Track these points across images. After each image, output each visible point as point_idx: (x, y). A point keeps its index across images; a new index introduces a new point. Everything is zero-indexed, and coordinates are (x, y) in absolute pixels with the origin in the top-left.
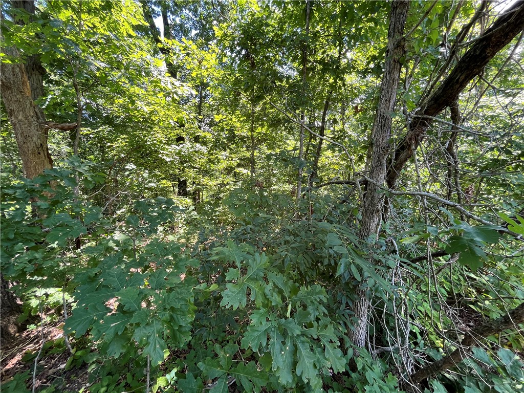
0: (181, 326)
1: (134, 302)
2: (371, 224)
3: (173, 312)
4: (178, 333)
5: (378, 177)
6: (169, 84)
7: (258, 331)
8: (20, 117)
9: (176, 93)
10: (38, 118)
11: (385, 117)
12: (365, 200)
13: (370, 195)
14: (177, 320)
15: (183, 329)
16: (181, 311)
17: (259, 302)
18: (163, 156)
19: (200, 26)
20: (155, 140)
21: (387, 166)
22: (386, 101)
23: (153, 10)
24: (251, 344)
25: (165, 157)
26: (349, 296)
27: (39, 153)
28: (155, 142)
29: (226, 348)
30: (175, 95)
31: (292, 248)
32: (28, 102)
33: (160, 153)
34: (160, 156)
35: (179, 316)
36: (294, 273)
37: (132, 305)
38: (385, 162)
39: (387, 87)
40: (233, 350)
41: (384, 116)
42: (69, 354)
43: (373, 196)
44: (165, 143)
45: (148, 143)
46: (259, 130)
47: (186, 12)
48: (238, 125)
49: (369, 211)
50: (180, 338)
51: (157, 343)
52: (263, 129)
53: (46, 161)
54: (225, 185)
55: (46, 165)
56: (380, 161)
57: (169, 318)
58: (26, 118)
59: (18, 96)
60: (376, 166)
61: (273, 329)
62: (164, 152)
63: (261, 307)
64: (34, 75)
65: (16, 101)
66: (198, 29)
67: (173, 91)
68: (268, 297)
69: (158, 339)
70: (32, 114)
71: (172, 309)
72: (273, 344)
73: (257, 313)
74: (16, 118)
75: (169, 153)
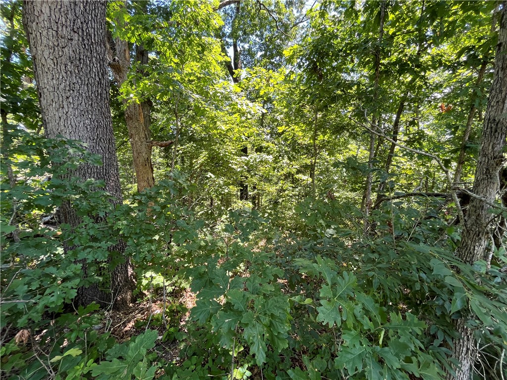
0: (279, 333)
1: (241, 303)
2: (476, 248)
3: (272, 318)
4: (276, 339)
5: (487, 192)
6: (244, 105)
7: (351, 353)
8: (136, 139)
9: (249, 113)
10: (147, 139)
11: (497, 121)
12: (466, 218)
13: (474, 213)
14: (276, 326)
15: (281, 336)
16: (279, 319)
17: (350, 324)
18: (232, 165)
19: (265, 48)
20: (227, 152)
21: (500, 178)
22: (498, 102)
23: (227, 42)
24: (346, 366)
25: (234, 167)
26: (448, 331)
27: (146, 165)
28: (227, 153)
29: (314, 362)
30: (249, 115)
31: (380, 268)
32: (141, 127)
33: (230, 163)
34: (230, 165)
35: (277, 323)
36: (379, 295)
37: (239, 306)
38: (497, 174)
39: (500, 86)
40: (321, 366)
41: (495, 120)
42: (165, 328)
43: (479, 215)
44: (234, 154)
45: (222, 155)
46: (321, 137)
47: (253, 38)
48: (300, 134)
49: (474, 232)
50: (278, 344)
51: (260, 345)
52: (326, 136)
53: (150, 171)
54: (284, 191)
55: (149, 173)
56: (489, 173)
57: (269, 323)
58: (140, 139)
59: (136, 124)
60: (483, 179)
61: (367, 355)
62: (234, 162)
63: (352, 329)
64: (145, 107)
65: (135, 128)
66: (264, 50)
67: (247, 111)
68: (359, 319)
69: (261, 341)
70: (143, 136)
71: (272, 315)
72: (370, 372)
73: (349, 334)
74: (134, 139)
75: (237, 163)
